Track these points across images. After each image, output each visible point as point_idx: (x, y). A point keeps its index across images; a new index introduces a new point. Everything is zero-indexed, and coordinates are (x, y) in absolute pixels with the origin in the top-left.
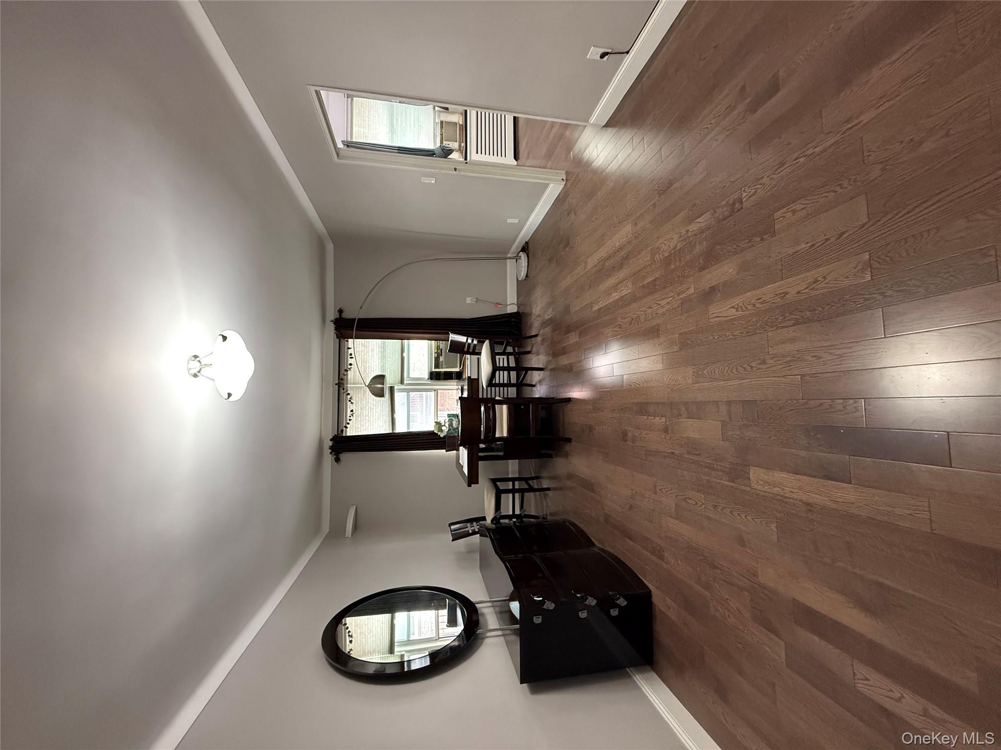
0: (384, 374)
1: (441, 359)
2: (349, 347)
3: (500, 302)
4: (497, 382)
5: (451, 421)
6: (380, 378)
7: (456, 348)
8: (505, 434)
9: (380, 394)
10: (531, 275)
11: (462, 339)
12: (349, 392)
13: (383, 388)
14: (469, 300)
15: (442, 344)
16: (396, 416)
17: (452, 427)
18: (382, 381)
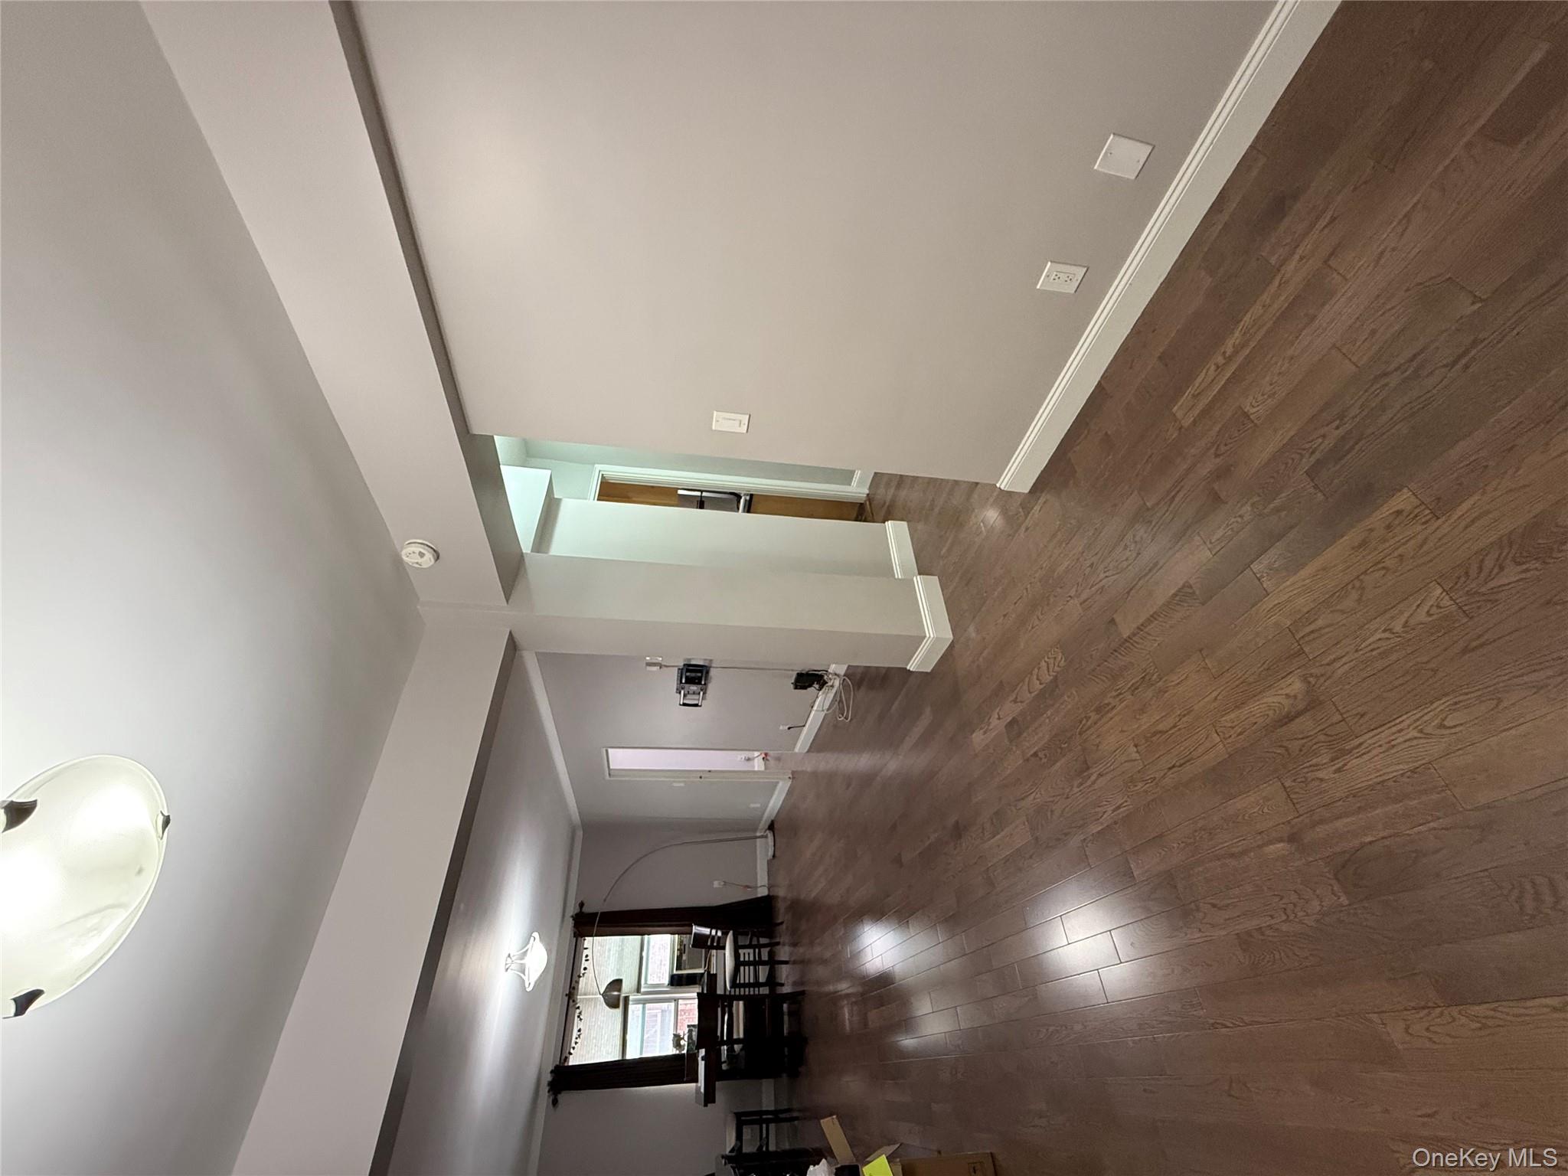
0: (621, 978)
1: (684, 957)
2: (585, 946)
3: (748, 884)
4: (742, 981)
5: (690, 1031)
6: (617, 984)
7: (700, 942)
8: (741, 1036)
9: (613, 1003)
10: (777, 854)
11: (706, 931)
12: (577, 1006)
13: (619, 996)
14: (716, 884)
15: (686, 938)
16: (628, 1037)
17: (692, 1040)
18: (618, 987)
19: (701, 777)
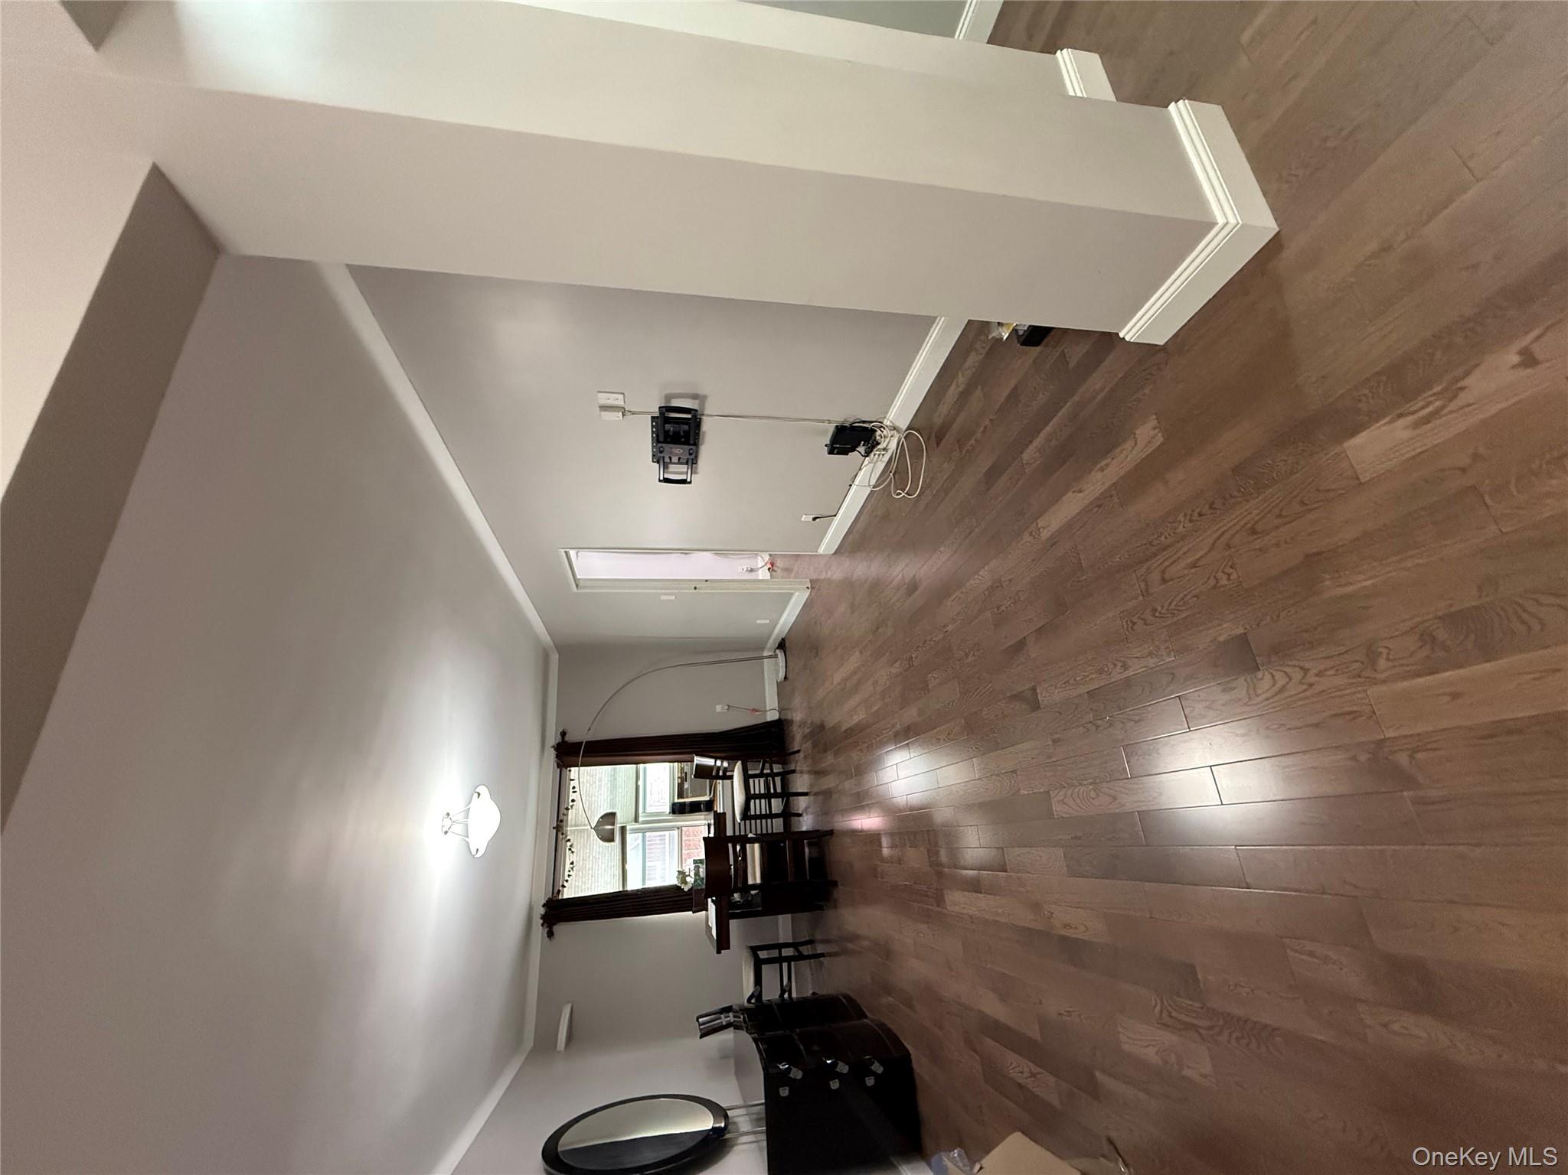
0: (614, 811)
1: (686, 785)
2: (572, 778)
3: (756, 707)
4: (753, 813)
5: (697, 869)
6: (610, 817)
7: (702, 772)
8: (758, 881)
9: (608, 838)
10: (790, 676)
11: (709, 762)
12: (568, 838)
13: (613, 829)
14: (719, 708)
15: (687, 766)
16: (627, 867)
17: (699, 876)
18: (611, 820)
19: (695, 588)
